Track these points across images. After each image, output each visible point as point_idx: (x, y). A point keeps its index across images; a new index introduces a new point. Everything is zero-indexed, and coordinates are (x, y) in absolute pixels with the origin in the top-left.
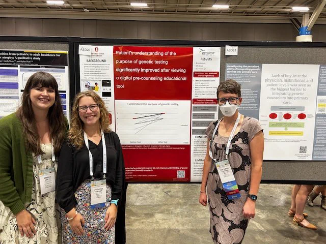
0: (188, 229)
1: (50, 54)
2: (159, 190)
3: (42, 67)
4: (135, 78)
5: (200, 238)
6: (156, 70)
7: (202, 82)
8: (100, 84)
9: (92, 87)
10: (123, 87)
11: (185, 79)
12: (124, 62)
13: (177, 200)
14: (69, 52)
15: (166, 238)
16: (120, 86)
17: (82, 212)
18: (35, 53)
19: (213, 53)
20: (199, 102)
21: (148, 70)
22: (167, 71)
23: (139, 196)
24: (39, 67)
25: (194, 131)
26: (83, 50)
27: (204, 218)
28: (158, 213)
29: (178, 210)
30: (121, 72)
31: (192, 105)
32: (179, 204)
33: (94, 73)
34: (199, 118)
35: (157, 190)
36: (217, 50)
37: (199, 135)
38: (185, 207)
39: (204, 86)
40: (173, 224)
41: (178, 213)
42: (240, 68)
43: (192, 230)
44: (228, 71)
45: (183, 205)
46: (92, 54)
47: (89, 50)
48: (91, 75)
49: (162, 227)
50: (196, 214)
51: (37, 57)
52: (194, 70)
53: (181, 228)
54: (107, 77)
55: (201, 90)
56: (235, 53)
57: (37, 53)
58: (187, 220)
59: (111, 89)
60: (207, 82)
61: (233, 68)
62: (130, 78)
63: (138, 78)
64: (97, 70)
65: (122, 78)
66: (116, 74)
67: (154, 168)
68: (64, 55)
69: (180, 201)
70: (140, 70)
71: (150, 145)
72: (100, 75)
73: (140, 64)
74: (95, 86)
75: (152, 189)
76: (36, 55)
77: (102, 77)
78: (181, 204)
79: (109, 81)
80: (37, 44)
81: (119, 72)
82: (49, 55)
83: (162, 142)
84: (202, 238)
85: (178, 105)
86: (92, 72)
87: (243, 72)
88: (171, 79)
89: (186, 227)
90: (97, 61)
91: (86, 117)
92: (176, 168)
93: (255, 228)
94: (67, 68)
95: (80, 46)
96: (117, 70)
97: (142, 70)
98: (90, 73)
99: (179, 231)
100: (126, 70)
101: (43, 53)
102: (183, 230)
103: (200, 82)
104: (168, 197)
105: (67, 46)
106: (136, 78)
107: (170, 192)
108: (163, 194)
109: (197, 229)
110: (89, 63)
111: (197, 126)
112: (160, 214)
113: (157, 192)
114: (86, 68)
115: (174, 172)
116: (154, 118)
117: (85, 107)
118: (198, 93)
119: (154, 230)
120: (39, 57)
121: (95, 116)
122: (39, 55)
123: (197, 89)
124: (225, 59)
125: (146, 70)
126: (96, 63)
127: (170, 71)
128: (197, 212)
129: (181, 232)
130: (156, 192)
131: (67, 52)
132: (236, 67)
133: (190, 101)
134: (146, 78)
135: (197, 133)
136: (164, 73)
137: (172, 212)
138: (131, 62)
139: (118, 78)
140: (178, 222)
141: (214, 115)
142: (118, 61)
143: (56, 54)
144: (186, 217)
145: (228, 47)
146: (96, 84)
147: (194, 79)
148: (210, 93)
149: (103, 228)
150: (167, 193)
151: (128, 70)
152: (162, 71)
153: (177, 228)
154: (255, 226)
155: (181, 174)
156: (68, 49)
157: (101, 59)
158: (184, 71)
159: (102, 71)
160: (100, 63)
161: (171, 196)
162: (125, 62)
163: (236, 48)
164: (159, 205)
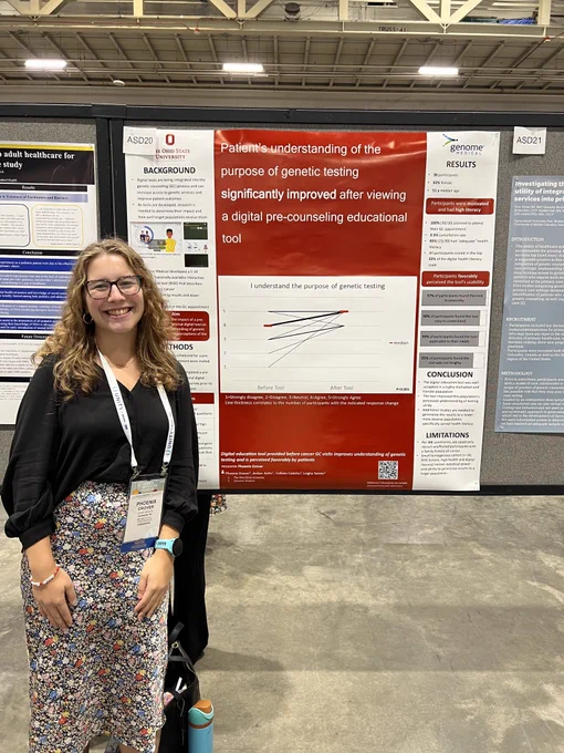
0: (388, 605)
1: (47, 151)
2: (307, 508)
3: (28, 188)
4: (271, 217)
5: (420, 628)
6: (326, 195)
7: (448, 226)
8: (179, 232)
9: (158, 242)
10: (239, 239)
11: (403, 218)
12: (241, 172)
13: (353, 533)
14: (98, 147)
15: (335, 627)
16: (232, 239)
17: (72, 568)
18: (8, 150)
19: (480, 148)
20: (440, 279)
21: (307, 194)
22: (357, 195)
23: (259, 524)
24: (19, 188)
25: (425, 357)
26: (136, 141)
27: (425, 578)
28: (312, 565)
29: (359, 558)
30: (234, 199)
31: (422, 288)
32: (359, 543)
33: (163, 202)
34: (438, 323)
35: (302, 508)
36: (490, 140)
37: (437, 370)
38: (374, 550)
39: (454, 238)
40: (350, 593)
41: (360, 565)
42: (552, 188)
43: (399, 608)
44: (518, 196)
45: (371, 546)
46: (158, 151)
47: (148, 141)
48: (155, 208)
49: (325, 600)
50: (403, 569)
51: (12, 160)
52: (428, 195)
53: (371, 602)
54: (198, 214)
55: (446, 247)
56: (540, 149)
57: (15, 151)
58: (381, 583)
59: (208, 247)
60: (460, 226)
61: (532, 188)
62: (258, 217)
63: (280, 217)
64: (172, 196)
65: (237, 216)
66: (222, 206)
67: (318, 454)
68: (84, 156)
69: (361, 534)
70: (285, 195)
71: (309, 395)
72: (178, 208)
73: (285, 176)
74: (166, 238)
75: (290, 507)
76: (10, 154)
77: (186, 214)
78: (363, 544)
79: (204, 225)
80: (15, 124)
81: (228, 200)
82: (45, 156)
83: (339, 388)
84: (425, 627)
85: (383, 287)
86: (158, 202)
87: (557, 200)
88: (367, 218)
89: (382, 600)
90: (170, 170)
91: (107, 312)
92: (377, 454)
93: (554, 603)
94: (92, 189)
95: (128, 131)
96: (224, 195)
97: (291, 194)
98: (151, 202)
99: (366, 609)
100: (249, 193)
101: (29, 151)
102: (375, 607)
103: (445, 226)
104: (331, 524)
105: (91, 129)
106: (273, 217)
107: (334, 512)
108: (318, 519)
109: (409, 604)
110: (151, 176)
111: (433, 343)
112: (316, 568)
113: (303, 514)
114: (141, 189)
115: (372, 465)
116: (318, 324)
117: (106, 284)
118: (436, 256)
119: (304, 607)
120: (19, 160)
121: (130, 309)
122: (19, 154)
123: (433, 244)
124: (511, 163)
125: (302, 196)
126: (170, 175)
127: (365, 196)
128: (406, 563)
129: (372, 612)
130: (299, 512)
131: (90, 147)
132: (539, 185)
133: (416, 278)
134: (300, 217)
135: (431, 364)
136: (348, 201)
137: (343, 563)
138: (261, 172)
139: (225, 217)
140: (361, 587)
141: (478, 317)
142: (228, 171)
143: (62, 152)
144: (380, 574)
145: (519, 131)
146: (169, 231)
147: (427, 218)
148: (468, 256)
149: (130, 614)
150: (327, 515)
151: (252, 195)
152: (343, 196)
153: (360, 601)
154: (554, 598)
155: (388, 470)
156: (95, 138)
157: (180, 164)
158: (402, 197)
159: (186, 199)
160: (179, 175)
161: (338, 524)
162: (245, 172)
163: (542, 133)
164: (310, 545)
